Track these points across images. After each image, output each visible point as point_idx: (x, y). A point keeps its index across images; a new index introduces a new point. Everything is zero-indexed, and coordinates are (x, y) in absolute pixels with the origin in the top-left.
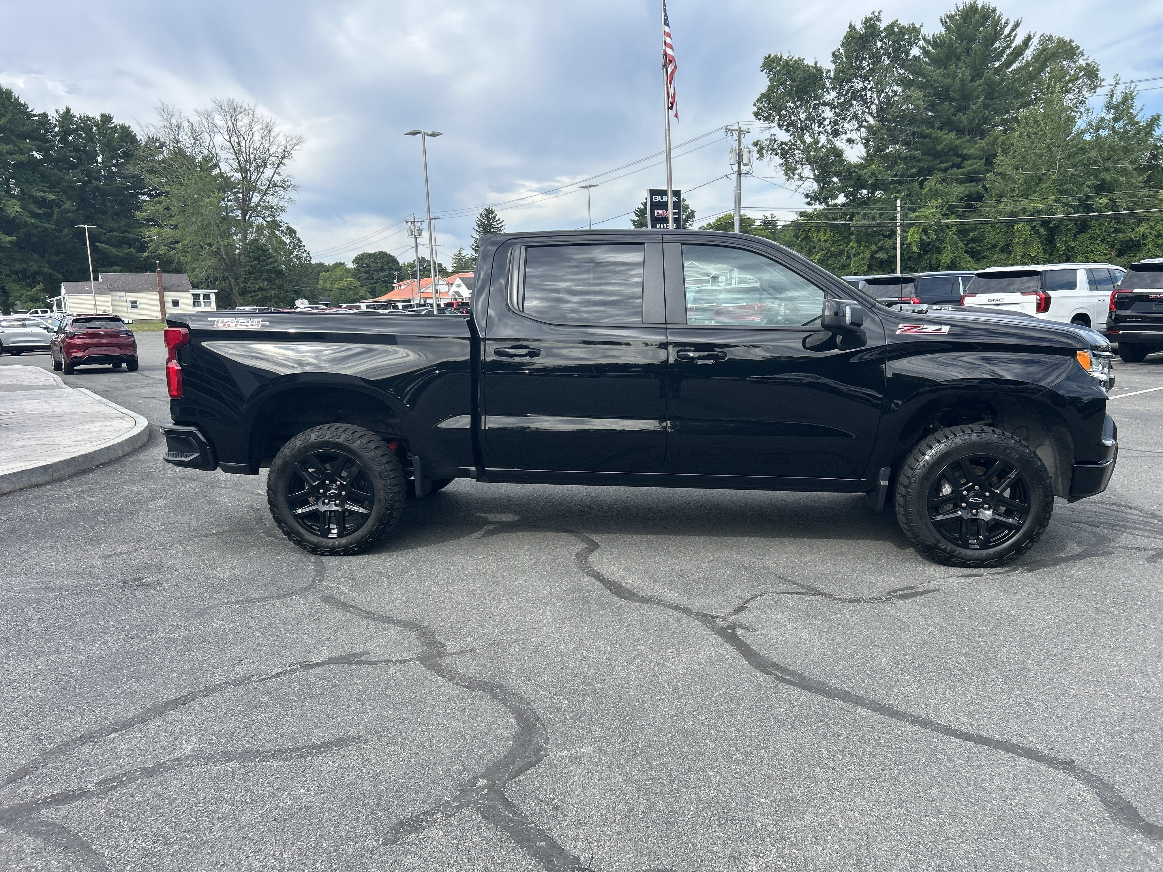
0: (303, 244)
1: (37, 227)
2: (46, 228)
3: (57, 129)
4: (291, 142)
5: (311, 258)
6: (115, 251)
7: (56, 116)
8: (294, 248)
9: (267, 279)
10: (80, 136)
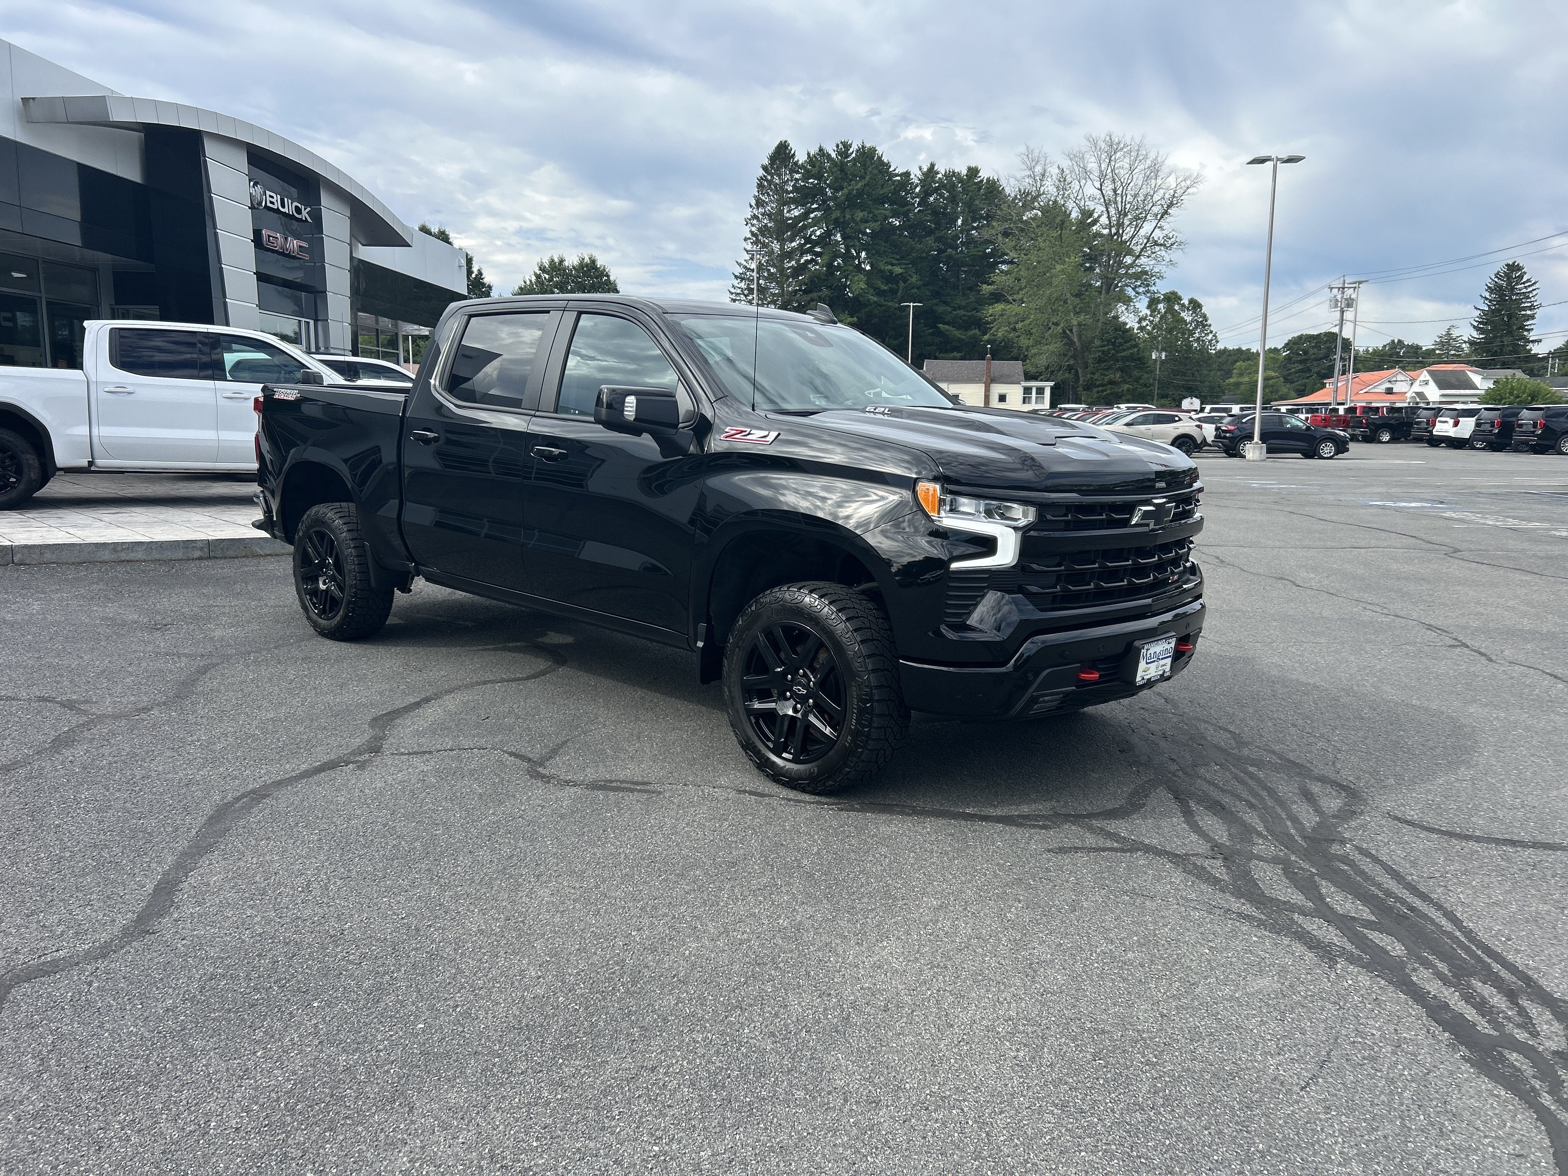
0: (1209, 322)
1: (880, 306)
2: (889, 307)
3: (918, 190)
4: (1183, 184)
5: (1217, 342)
6: (957, 333)
7: (919, 174)
8: (1196, 328)
9: (1121, 370)
10: (942, 195)
